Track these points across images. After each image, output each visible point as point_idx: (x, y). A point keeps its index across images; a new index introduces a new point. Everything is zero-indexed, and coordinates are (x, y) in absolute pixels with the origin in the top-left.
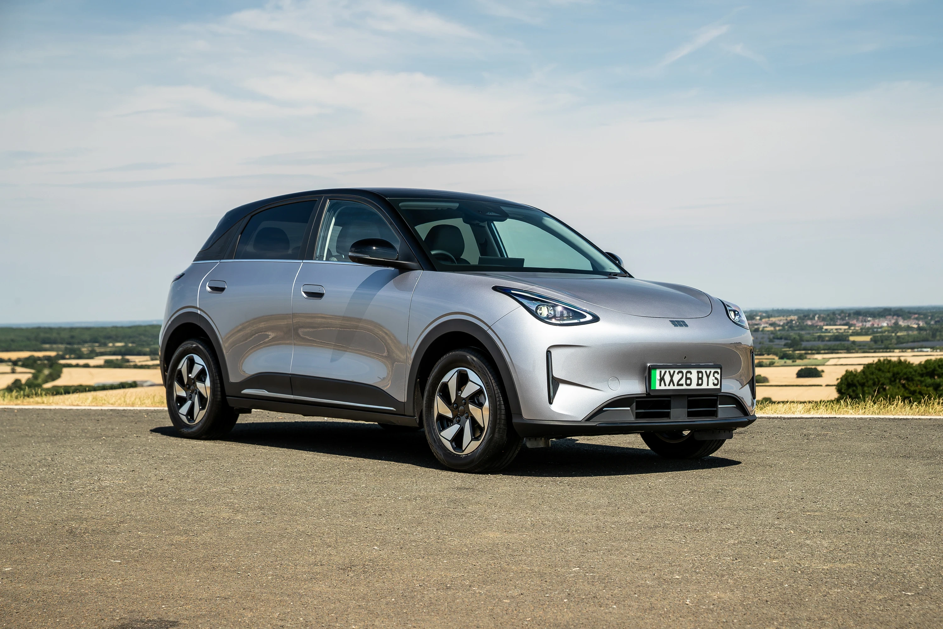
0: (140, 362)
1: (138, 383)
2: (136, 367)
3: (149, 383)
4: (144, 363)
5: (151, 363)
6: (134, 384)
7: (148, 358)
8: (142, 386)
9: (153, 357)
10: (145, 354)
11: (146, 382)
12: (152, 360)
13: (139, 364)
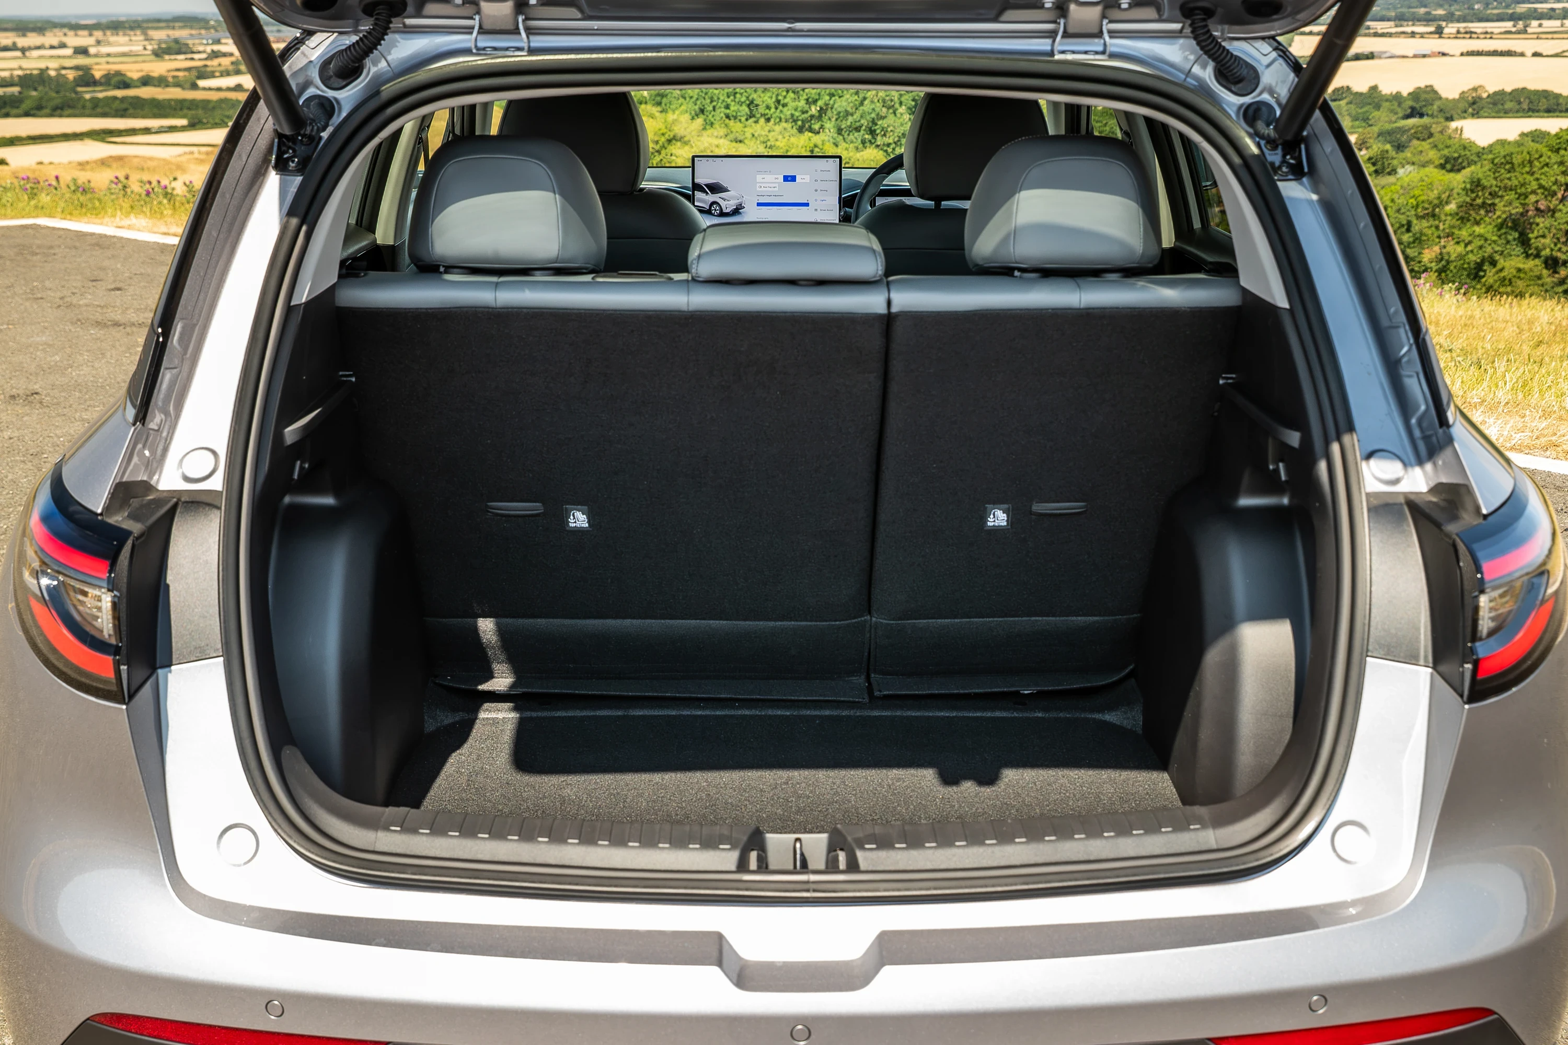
0: (1382, 29)
1: (1375, 54)
2: (1376, 35)
3: (1387, 55)
4: (1385, 31)
5: (1394, 30)
6: (1370, 56)
7: (1392, 23)
8: (1380, 58)
9: (1397, 22)
10: (1389, 20)
11: (1385, 52)
12: (1396, 26)
13: (1380, 31)
